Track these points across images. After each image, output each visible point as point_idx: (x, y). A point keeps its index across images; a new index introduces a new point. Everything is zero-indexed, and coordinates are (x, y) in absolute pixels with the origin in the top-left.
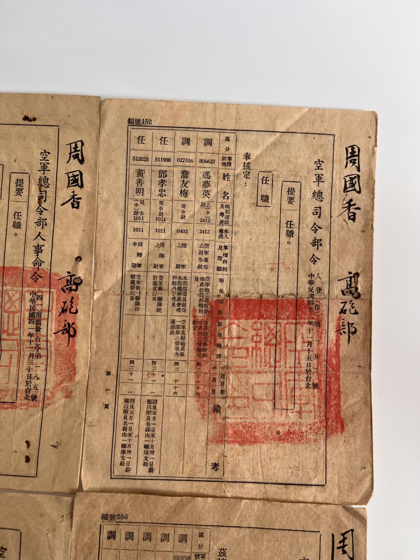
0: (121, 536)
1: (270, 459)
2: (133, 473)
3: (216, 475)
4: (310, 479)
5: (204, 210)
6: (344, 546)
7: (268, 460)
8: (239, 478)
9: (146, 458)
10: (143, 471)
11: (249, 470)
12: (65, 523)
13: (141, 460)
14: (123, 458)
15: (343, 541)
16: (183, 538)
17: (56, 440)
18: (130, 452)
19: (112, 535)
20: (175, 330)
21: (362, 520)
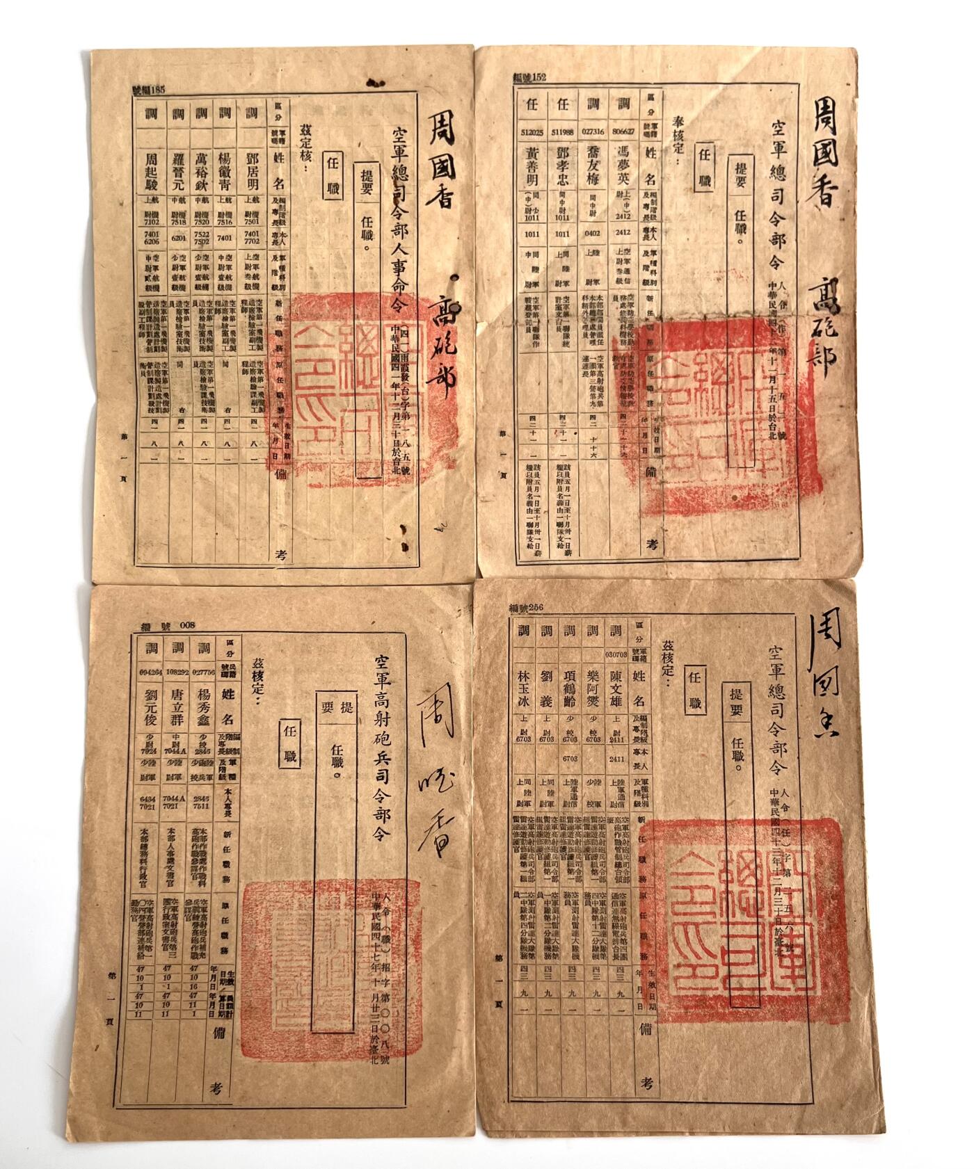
0: (536, 631)
1: (725, 532)
2: (545, 556)
3: (655, 554)
4: (780, 552)
5: (622, 202)
6: (828, 629)
7: (723, 534)
8: (684, 555)
9: (560, 539)
10: (557, 554)
11: (697, 546)
12: (464, 618)
13: (555, 542)
14: (530, 539)
15: (826, 622)
16: (617, 630)
17: (440, 521)
18: (538, 532)
19: (524, 630)
20: (589, 371)
21: (850, 594)
